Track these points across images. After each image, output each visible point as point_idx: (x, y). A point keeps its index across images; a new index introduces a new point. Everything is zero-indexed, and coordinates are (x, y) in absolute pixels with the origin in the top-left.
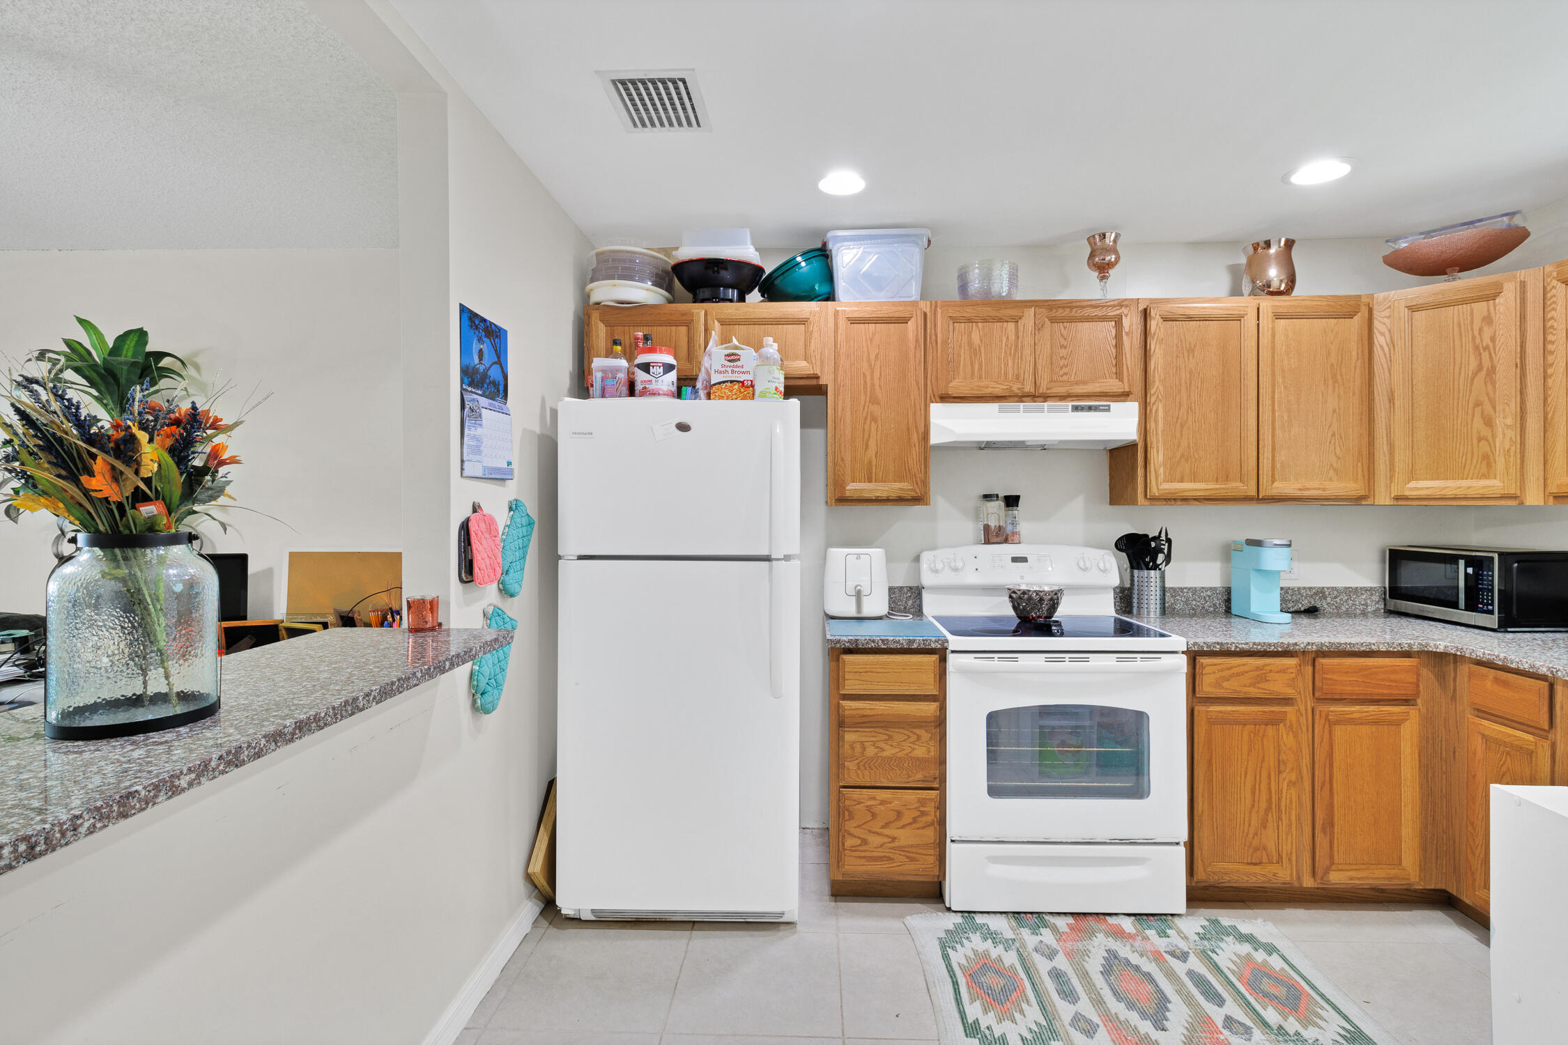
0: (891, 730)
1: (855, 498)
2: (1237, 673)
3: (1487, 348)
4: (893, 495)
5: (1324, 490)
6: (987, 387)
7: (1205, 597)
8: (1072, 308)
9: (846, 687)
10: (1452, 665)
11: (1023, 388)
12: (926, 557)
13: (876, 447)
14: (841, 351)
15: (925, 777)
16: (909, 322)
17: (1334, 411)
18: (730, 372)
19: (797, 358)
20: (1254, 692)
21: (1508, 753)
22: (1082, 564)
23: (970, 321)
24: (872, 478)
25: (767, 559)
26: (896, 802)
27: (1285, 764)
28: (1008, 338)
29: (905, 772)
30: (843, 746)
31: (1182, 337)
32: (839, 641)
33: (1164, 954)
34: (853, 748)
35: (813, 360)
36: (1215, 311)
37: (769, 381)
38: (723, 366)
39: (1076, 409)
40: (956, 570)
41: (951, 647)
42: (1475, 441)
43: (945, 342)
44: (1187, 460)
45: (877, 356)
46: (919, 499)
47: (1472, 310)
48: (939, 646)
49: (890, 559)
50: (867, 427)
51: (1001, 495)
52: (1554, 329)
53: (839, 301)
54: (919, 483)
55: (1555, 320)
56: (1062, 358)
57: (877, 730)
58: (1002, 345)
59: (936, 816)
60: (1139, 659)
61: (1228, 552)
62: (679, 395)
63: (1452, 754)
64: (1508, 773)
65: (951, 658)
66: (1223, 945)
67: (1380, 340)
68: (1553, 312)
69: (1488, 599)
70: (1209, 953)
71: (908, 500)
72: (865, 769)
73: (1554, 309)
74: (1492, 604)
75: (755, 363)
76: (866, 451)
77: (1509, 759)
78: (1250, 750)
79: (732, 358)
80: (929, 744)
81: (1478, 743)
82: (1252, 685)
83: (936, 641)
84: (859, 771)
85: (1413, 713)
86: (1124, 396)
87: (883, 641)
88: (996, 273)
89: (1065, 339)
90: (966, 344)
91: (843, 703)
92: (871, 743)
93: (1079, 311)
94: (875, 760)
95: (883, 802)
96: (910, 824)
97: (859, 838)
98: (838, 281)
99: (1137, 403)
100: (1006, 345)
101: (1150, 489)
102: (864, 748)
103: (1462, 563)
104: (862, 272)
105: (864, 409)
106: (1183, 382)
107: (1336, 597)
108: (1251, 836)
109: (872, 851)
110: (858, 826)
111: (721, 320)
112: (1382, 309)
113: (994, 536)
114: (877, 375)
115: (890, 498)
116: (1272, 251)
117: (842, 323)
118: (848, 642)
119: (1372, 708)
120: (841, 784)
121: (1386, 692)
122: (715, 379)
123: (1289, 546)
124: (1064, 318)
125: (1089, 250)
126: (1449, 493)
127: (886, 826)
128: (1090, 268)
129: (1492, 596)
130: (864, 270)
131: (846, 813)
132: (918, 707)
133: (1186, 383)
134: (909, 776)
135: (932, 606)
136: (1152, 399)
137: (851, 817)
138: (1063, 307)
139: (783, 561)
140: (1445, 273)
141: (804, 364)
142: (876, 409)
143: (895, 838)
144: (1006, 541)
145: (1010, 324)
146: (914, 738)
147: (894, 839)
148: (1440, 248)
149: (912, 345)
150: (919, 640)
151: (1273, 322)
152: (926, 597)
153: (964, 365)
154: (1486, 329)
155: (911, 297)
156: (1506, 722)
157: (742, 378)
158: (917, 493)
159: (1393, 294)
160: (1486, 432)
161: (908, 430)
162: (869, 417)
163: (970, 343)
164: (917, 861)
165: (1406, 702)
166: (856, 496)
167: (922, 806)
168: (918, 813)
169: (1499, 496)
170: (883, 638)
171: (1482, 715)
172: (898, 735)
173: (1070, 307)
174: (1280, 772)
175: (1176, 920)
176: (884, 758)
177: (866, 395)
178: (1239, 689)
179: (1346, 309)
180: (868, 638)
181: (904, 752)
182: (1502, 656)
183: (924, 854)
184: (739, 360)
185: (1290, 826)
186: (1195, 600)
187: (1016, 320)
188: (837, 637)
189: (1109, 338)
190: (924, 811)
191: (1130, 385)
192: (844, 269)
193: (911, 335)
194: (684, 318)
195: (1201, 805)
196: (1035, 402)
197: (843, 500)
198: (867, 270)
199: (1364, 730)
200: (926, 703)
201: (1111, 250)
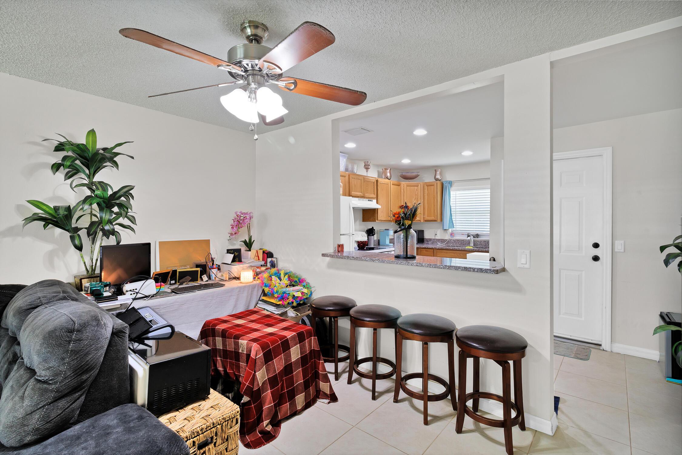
3: (417, 195)
6: (357, 194)
11: (362, 195)
22: (362, 235)
23: (354, 178)
28: (360, 183)
31: (382, 187)
39: (368, 200)
43: (351, 183)
44: (382, 213)
47: (415, 188)
52: (425, 194)
55: (425, 192)
56: (367, 189)
67: (402, 191)
73: (425, 190)
86: (374, 198)
88: (354, 167)
93: (364, 178)
99: (376, 200)
100: (360, 185)
101: (378, 219)
112: (402, 185)
116: (388, 170)
128: (365, 169)
133: (382, 196)
136: (378, 200)
140: (408, 180)
145: (360, 180)
151: (392, 185)
153: (354, 188)
154: (416, 191)
159: (404, 183)
163: (354, 184)
179: (398, 184)
189: (373, 186)
191: (375, 196)
196: (363, 198)
201: (369, 165)
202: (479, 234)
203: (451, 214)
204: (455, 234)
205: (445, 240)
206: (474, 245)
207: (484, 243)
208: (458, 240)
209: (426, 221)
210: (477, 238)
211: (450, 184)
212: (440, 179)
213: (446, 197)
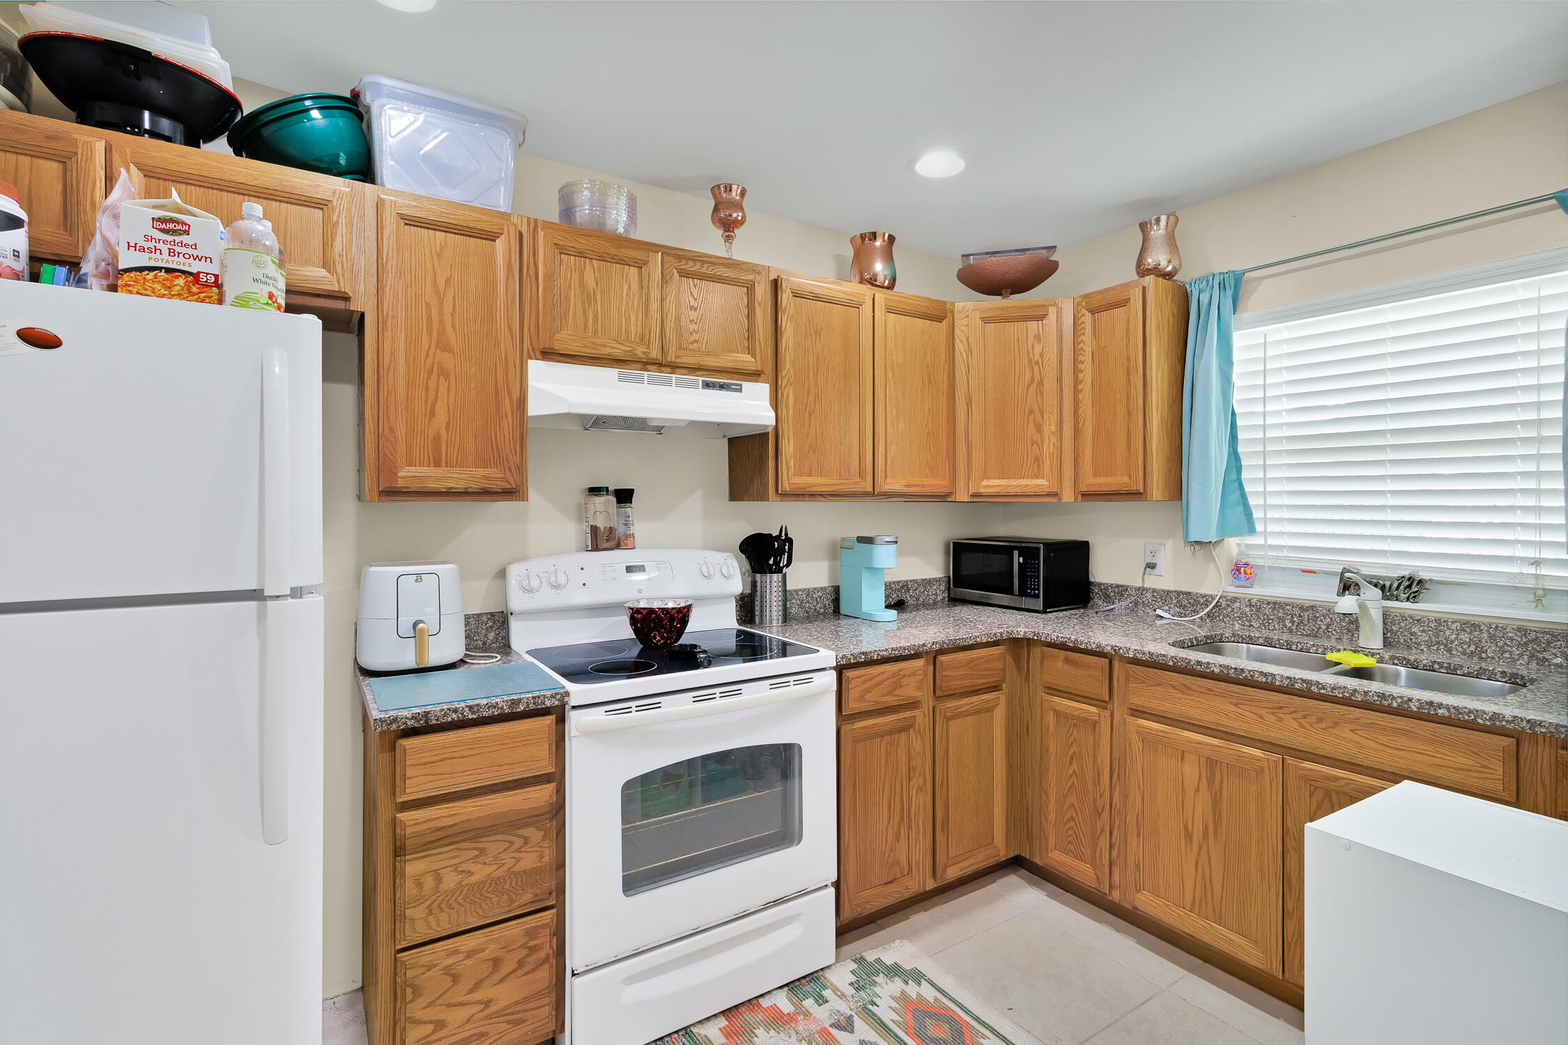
0: (483, 840)
1: (413, 490)
2: (878, 683)
3: (1037, 363)
4: (474, 486)
5: (923, 486)
6: (605, 346)
7: (816, 598)
8: (703, 262)
9: (407, 791)
10: (1025, 649)
11: (649, 353)
12: (515, 572)
13: (447, 415)
14: (390, 263)
15: (537, 895)
16: (498, 241)
17: (929, 410)
18: (165, 252)
19: (307, 262)
20: (891, 700)
21: (1075, 725)
22: (705, 570)
23: (581, 255)
24: (440, 460)
25: (256, 595)
26: (493, 947)
27: (914, 769)
28: (629, 285)
29: (505, 897)
30: (403, 886)
31: (811, 317)
32: (395, 720)
33: (831, 1029)
34: (419, 885)
35: (339, 268)
36: (840, 294)
37: (255, 280)
38: (148, 238)
39: (707, 385)
40: (556, 587)
41: (573, 702)
42: (1029, 445)
43: (549, 277)
44: (814, 453)
45: (448, 281)
46: (513, 493)
47: (1027, 328)
48: (557, 703)
49: (465, 576)
50: (432, 384)
51: (611, 488)
52: (1084, 351)
53: (383, 185)
54: (513, 470)
55: (1084, 344)
56: (692, 321)
57: (461, 845)
58: (622, 294)
59: (551, 946)
60: (792, 683)
61: (837, 550)
62: (35, 277)
63: (1025, 730)
64: (1075, 743)
65: (575, 720)
66: (877, 990)
67: (960, 347)
68: (1083, 336)
69: (1034, 585)
70: (870, 1007)
71: (496, 493)
72: (442, 911)
73: (1084, 334)
74: (1038, 590)
75: (224, 245)
76: (430, 420)
77: (1075, 731)
78: (887, 762)
79: (171, 227)
80: (541, 847)
81: (1051, 719)
82: (889, 693)
83: (553, 696)
84: (430, 918)
85: (1001, 697)
86: (754, 376)
87: (470, 708)
88: (612, 200)
89: (695, 299)
90: (577, 286)
91: (403, 816)
92: (450, 869)
93: (711, 268)
94: (457, 894)
95: (469, 954)
96: (514, 971)
97: (430, 1022)
98: (381, 156)
99: (767, 386)
100: (628, 295)
101: (782, 482)
102: (439, 879)
103: (1016, 553)
104: (422, 152)
105: (427, 357)
106: (811, 366)
107: (916, 590)
108: (887, 854)
109: (454, 1035)
110: (430, 1004)
111: (144, 167)
112: (962, 318)
113: (602, 540)
114: (448, 307)
115: (470, 490)
116: (878, 243)
117: (390, 222)
118: (413, 718)
119: (975, 698)
120: (398, 947)
121: (985, 681)
122: (127, 259)
123: (896, 542)
124: (693, 273)
125: (712, 204)
126: (1012, 491)
127: (476, 987)
128: (714, 223)
129: (1039, 582)
130: (427, 148)
131: (409, 990)
132: (526, 796)
133: (814, 369)
134: (512, 901)
135: (523, 637)
136: (783, 382)
137: (417, 993)
138: (693, 260)
139: (290, 600)
140: (1000, 294)
141: (322, 273)
142: (446, 359)
143: (490, 1001)
144: (618, 546)
145: (632, 268)
146: (519, 842)
147: (487, 1003)
148: (1005, 268)
149: (501, 274)
150: (528, 698)
151: (885, 315)
152: (515, 626)
153: (575, 314)
154: (1036, 344)
155: (498, 207)
156: (1072, 696)
157: (194, 267)
158: (509, 483)
159: (969, 305)
160: (1037, 437)
161: (497, 394)
162: (435, 370)
163: (582, 284)
164: (524, 1022)
165: (996, 688)
166: (415, 486)
167: (531, 940)
168: (525, 952)
169: (1046, 493)
170: (471, 703)
171: (1051, 692)
172: (494, 845)
173: (701, 261)
174: (910, 780)
175: (828, 974)
176: (472, 886)
177: (430, 336)
178: (880, 699)
179: (938, 314)
180: (445, 707)
181: (505, 868)
182: (1073, 638)
183: (533, 1009)
184: (187, 232)
185: (918, 833)
186: (808, 602)
187: (640, 265)
188: (391, 713)
189: (741, 307)
190: (535, 945)
191: (762, 363)
192: (391, 140)
193: (500, 260)
194: (53, 145)
195: (847, 835)
196: (661, 372)
197: (392, 493)
198: (429, 150)
199: (970, 720)
200: (537, 788)
201: (739, 206)
202: (1425, 575)
203: (1234, 457)
204: (1262, 567)
205: (1203, 596)
206: (1387, 643)
207: (1465, 637)
208: (1276, 605)
209: (1087, 496)
210: (1413, 597)
211: (1229, 293)
212: (1169, 268)
213: (1206, 364)
